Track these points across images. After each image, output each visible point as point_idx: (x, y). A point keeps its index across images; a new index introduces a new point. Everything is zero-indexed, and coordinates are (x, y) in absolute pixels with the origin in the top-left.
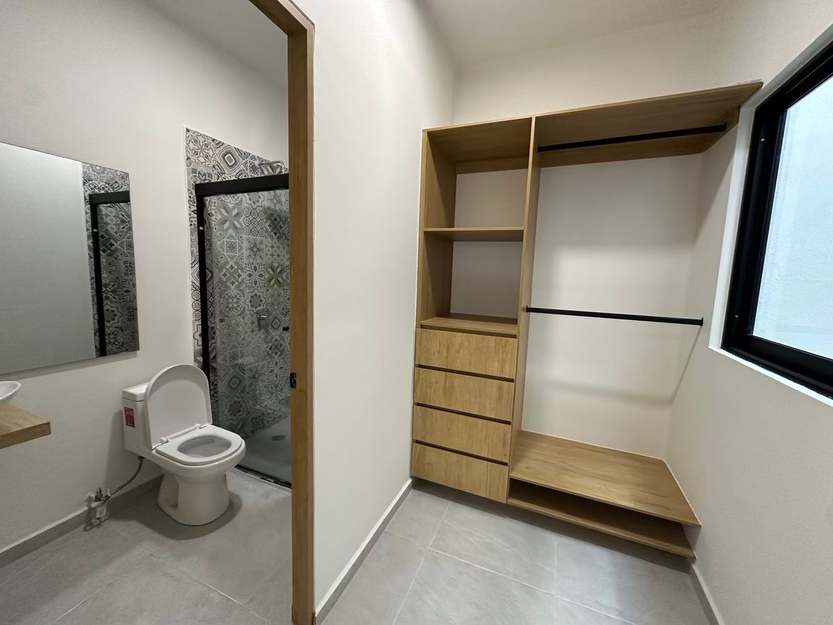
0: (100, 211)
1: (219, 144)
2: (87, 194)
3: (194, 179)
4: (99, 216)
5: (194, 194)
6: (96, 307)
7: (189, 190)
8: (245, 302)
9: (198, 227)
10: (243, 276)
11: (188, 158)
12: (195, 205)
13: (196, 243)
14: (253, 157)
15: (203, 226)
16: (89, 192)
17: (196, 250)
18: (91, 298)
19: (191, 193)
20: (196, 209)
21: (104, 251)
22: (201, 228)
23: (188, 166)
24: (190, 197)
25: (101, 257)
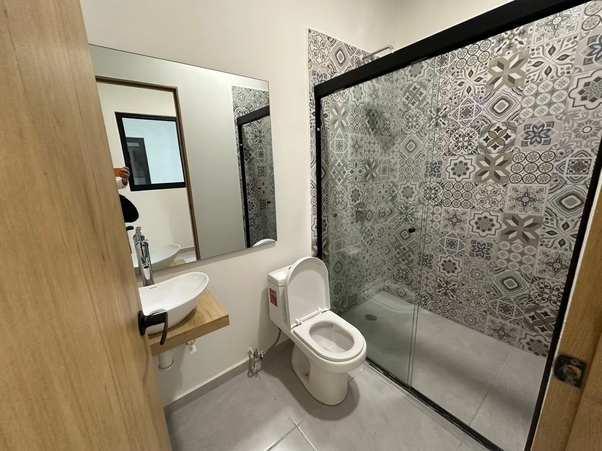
0: (243, 129)
1: (333, 41)
2: (236, 118)
3: (314, 81)
4: (243, 134)
5: (314, 97)
6: (243, 200)
7: (310, 93)
8: (347, 198)
9: (316, 129)
10: (348, 172)
11: (310, 60)
12: (314, 107)
13: (314, 144)
14: (359, 52)
15: (320, 127)
16: (237, 116)
17: (314, 151)
18: (241, 194)
19: (312, 96)
20: (314, 111)
21: (246, 160)
22: (318, 129)
23: (309, 68)
24: (311, 100)
25: (245, 164)
